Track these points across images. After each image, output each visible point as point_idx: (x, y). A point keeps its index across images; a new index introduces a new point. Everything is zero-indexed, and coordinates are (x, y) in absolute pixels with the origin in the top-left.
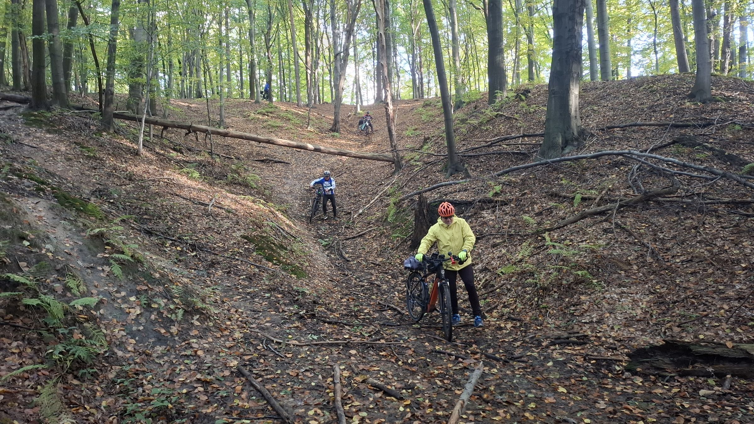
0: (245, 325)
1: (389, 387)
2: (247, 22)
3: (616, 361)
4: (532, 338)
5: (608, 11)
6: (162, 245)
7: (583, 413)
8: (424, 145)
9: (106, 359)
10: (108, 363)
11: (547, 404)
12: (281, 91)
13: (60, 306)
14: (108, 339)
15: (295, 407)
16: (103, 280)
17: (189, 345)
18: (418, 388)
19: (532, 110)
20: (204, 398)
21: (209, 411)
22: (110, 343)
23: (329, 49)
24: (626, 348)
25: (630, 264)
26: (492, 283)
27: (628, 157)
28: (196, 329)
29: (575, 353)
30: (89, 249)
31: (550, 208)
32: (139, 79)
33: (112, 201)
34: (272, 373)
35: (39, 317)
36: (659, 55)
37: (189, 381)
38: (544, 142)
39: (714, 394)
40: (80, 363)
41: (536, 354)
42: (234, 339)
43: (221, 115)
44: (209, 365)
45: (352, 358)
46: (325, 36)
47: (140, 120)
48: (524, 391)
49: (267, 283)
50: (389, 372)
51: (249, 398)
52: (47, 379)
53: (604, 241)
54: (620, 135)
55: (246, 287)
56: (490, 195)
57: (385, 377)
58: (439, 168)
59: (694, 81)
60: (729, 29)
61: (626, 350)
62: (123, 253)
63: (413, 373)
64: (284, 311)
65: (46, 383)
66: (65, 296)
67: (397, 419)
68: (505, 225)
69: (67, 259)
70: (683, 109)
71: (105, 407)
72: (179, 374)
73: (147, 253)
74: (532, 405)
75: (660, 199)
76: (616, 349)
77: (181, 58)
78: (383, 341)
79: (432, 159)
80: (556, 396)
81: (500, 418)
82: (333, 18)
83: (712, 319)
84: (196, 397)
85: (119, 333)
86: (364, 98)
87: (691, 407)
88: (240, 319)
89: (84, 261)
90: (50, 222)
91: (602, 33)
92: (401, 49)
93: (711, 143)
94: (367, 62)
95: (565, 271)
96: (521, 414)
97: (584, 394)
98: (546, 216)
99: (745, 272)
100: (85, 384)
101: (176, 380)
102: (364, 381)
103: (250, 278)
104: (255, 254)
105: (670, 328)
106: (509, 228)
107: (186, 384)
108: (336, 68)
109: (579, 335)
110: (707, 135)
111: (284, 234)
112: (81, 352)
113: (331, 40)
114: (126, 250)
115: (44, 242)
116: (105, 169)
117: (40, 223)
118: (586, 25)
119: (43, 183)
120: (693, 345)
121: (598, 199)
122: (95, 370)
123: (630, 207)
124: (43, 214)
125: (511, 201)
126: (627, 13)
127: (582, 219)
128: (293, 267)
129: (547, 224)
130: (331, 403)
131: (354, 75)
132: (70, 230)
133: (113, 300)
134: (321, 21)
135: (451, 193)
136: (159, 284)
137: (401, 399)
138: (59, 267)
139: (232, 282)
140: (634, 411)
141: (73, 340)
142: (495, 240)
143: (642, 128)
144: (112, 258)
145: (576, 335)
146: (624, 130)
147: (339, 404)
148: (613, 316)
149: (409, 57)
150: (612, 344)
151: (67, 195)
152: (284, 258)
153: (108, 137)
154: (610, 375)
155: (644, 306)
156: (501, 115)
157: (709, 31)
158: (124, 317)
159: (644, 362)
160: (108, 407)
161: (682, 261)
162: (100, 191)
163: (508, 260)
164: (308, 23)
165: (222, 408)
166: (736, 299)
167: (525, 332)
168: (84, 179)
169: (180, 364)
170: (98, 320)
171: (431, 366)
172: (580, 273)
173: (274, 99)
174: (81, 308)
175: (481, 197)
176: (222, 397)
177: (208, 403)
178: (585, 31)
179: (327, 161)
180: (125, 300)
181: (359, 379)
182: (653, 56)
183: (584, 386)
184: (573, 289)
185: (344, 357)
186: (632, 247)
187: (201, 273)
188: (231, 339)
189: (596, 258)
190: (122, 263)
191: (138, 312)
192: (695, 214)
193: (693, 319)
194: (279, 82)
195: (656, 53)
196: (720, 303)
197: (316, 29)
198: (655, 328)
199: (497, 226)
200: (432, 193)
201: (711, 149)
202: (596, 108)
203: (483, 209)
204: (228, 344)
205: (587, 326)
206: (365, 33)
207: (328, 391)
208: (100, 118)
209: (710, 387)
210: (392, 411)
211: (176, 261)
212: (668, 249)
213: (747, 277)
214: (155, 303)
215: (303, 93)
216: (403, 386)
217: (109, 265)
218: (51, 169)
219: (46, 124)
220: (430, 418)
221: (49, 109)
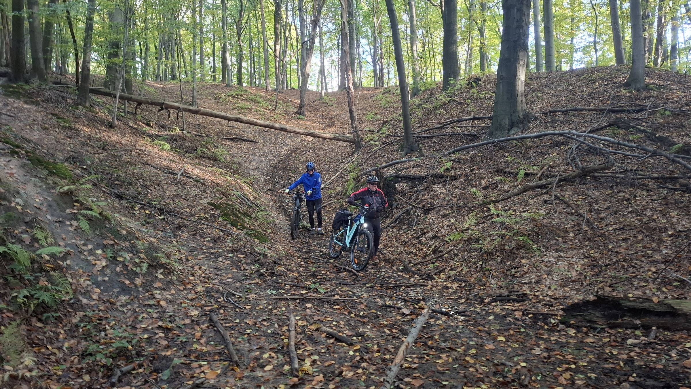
0: (207, 281)
1: (341, 334)
2: (220, 12)
3: (552, 315)
4: (476, 296)
5: (554, 11)
6: (132, 208)
7: (519, 358)
8: (382, 127)
9: (71, 305)
10: (72, 309)
11: (486, 350)
12: (251, 78)
13: (26, 255)
14: (74, 287)
15: (250, 351)
16: (71, 234)
17: (152, 296)
18: (368, 335)
19: (482, 96)
20: (164, 343)
21: (169, 353)
22: (75, 291)
23: (297, 40)
24: (561, 304)
25: (567, 232)
26: (440, 249)
27: (569, 138)
28: (159, 281)
29: (514, 308)
30: (58, 204)
31: (496, 183)
32: (115, 60)
33: (85, 167)
34: (231, 321)
35: (6, 265)
36: (599, 53)
37: (150, 328)
38: (492, 124)
39: (640, 343)
40: (44, 307)
41: (478, 310)
42: (196, 293)
43: (193, 97)
44: (171, 314)
45: (308, 310)
46: (293, 27)
47: (115, 97)
48: (466, 339)
49: (231, 245)
50: (341, 322)
51: (207, 343)
52: (11, 320)
53: (544, 211)
54: (561, 119)
55: (209, 248)
56: (441, 171)
57: (338, 326)
58: (396, 147)
59: (629, 72)
60: (662, 29)
61: (561, 307)
62: (91, 210)
63: (364, 324)
64: (245, 269)
65: (10, 324)
66: (33, 246)
67: (346, 361)
68: (454, 197)
69: (36, 213)
70: (619, 96)
71: (67, 348)
72: (141, 321)
73: (117, 215)
74: (473, 351)
75: (596, 174)
76: (552, 306)
77: (157, 44)
78: (337, 297)
79: (390, 140)
80: (495, 344)
81: (443, 361)
82: (300, 9)
83: (640, 280)
84: (157, 342)
85: (84, 282)
86: (329, 86)
87: (619, 353)
88: (203, 275)
89: (52, 215)
90: (22, 179)
91: (548, 30)
92: (363, 42)
93: (644, 126)
94: (332, 52)
95: (507, 237)
96: (462, 358)
97: (522, 343)
98: (492, 189)
99: (671, 239)
100: (48, 327)
101: (138, 326)
102: (317, 330)
103: (214, 241)
104: (220, 219)
105: (602, 288)
106: (458, 200)
107: (148, 330)
108: (302, 56)
109: (519, 293)
110: (640, 120)
111: (249, 203)
112: (46, 297)
113: (299, 31)
114: (95, 208)
115: (14, 197)
116: (80, 139)
117: (11, 179)
118: (533, 24)
119: (18, 147)
120: (622, 300)
121: (540, 174)
122: (59, 314)
123: (568, 181)
124: (14, 171)
125: (460, 176)
126: (571, 13)
127: (525, 192)
128: (256, 232)
129: (493, 196)
130: (285, 348)
131: (319, 64)
132: (40, 187)
133: (80, 252)
134: (290, 13)
135: (405, 169)
136: (125, 240)
137: (351, 345)
138: (28, 219)
139: (197, 243)
140: (566, 357)
141: (38, 286)
142: (445, 211)
143: (582, 112)
144: (80, 214)
145: (516, 293)
146: (565, 114)
147: (293, 348)
148: (550, 277)
149: (371, 49)
150: (548, 301)
151: (41, 159)
152: (248, 224)
153: (84, 110)
154: (546, 327)
155: (579, 269)
156: (454, 101)
157: (644, 30)
158: (90, 268)
159: (577, 315)
160: (70, 348)
161: (615, 229)
162: (74, 158)
163: (456, 229)
164: (277, 14)
165: (181, 352)
166: (663, 262)
167: (470, 291)
168: (59, 147)
169: (142, 313)
170: (64, 269)
171: (381, 318)
172: (521, 238)
173: (244, 85)
174: (47, 258)
175: (433, 172)
176: (181, 342)
177: (168, 347)
178: (532, 29)
179: (292, 141)
180: (91, 252)
181: (313, 327)
182: (593, 53)
183: (522, 336)
184: (514, 253)
185: (300, 309)
186: (569, 217)
187: (168, 234)
188: (193, 292)
189: (536, 226)
190: (90, 219)
191: (104, 264)
192: (627, 188)
193: (623, 280)
194: (249, 69)
195: (596, 50)
196: (647, 265)
197: (285, 20)
198: (589, 288)
199: (447, 198)
200: (388, 169)
201: (644, 131)
202: (540, 95)
203: (435, 184)
204: (190, 296)
205: (527, 286)
206: (330, 25)
207: (283, 337)
208: (77, 92)
209: (637, 337)
210: (342, 355)
211: (144, 223)
212: (602, 219)
213: (673, 243)
214: (121, 256)
215: (272, 80)
216: (354, 333)
217: (77, 220)
218: (27, 137)
219: (24, 96)
220: (377, 361)
221: (27, 82)
